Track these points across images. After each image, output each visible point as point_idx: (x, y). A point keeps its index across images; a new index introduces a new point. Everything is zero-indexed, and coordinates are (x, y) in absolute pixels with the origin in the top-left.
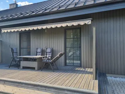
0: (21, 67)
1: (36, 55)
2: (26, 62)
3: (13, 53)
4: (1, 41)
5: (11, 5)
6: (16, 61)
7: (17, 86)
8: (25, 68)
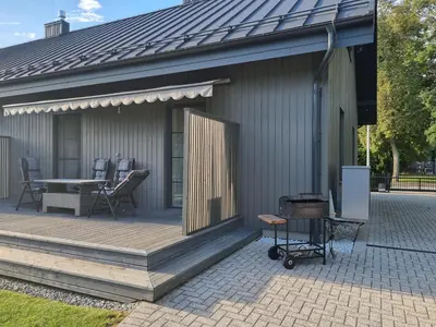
0: (45, 209)
1: (94, 177)
2: (60, 194)
3: (26, 171)
4: (9, 137)
5: (48, 26)
6: (32, 193)
7: (9, 245)
8: (53, 211)
